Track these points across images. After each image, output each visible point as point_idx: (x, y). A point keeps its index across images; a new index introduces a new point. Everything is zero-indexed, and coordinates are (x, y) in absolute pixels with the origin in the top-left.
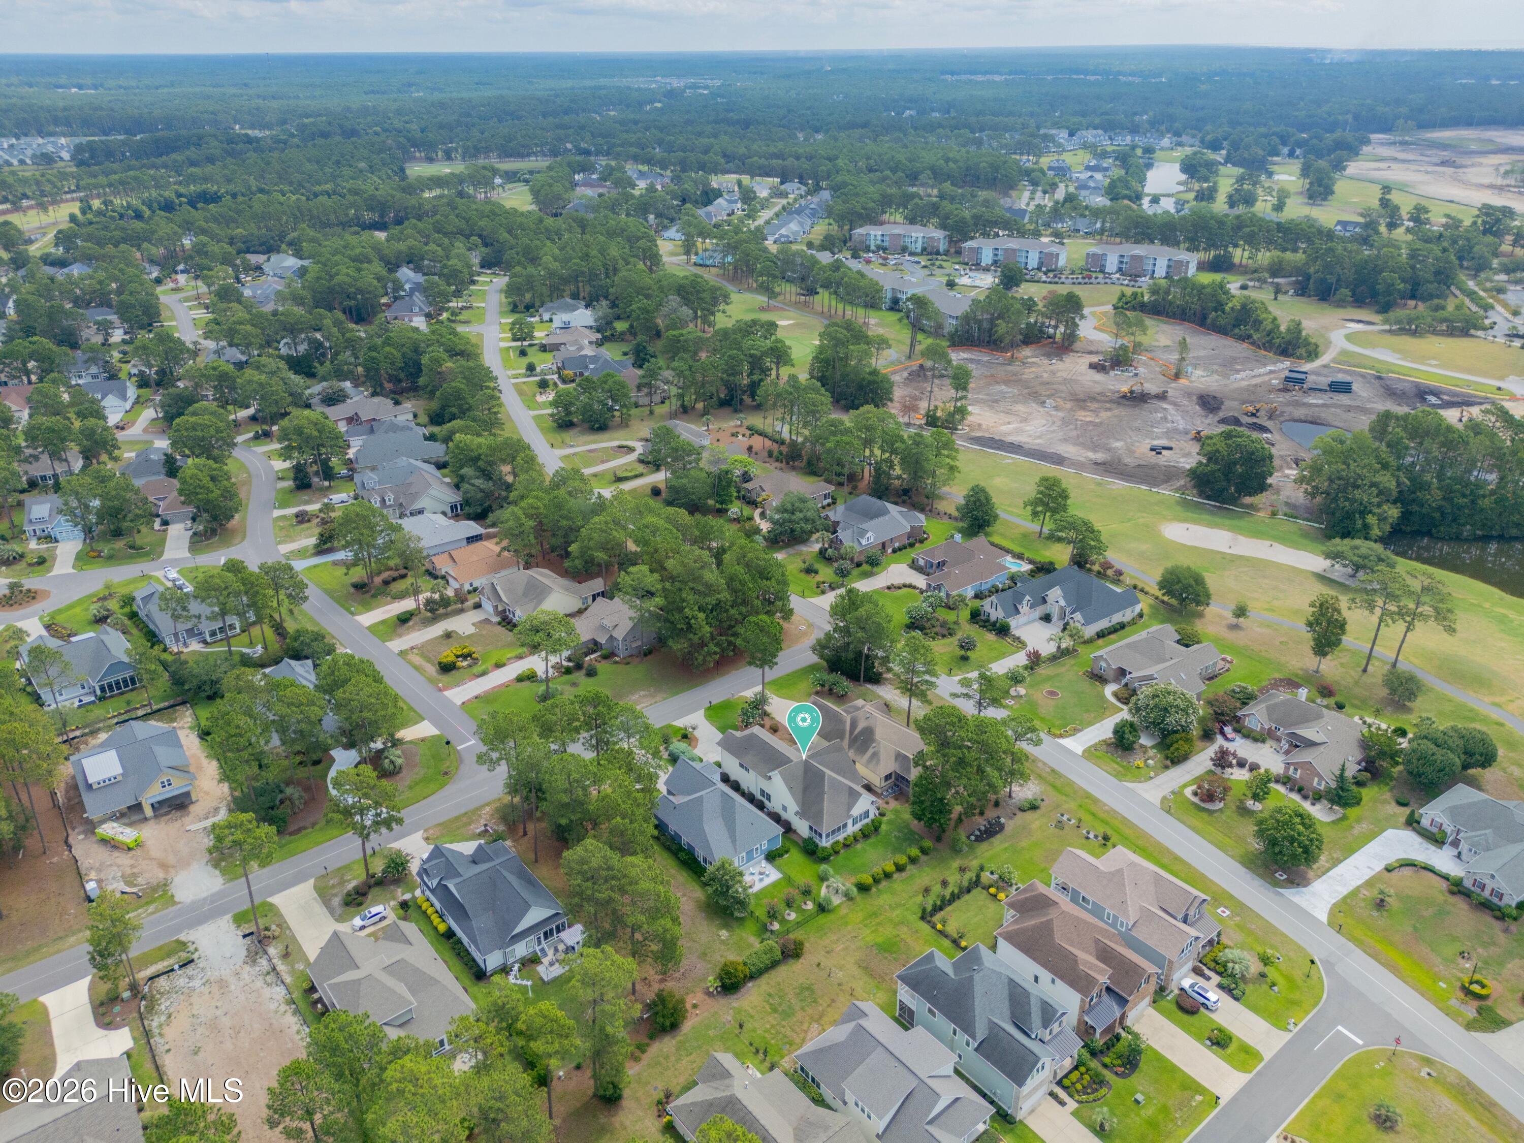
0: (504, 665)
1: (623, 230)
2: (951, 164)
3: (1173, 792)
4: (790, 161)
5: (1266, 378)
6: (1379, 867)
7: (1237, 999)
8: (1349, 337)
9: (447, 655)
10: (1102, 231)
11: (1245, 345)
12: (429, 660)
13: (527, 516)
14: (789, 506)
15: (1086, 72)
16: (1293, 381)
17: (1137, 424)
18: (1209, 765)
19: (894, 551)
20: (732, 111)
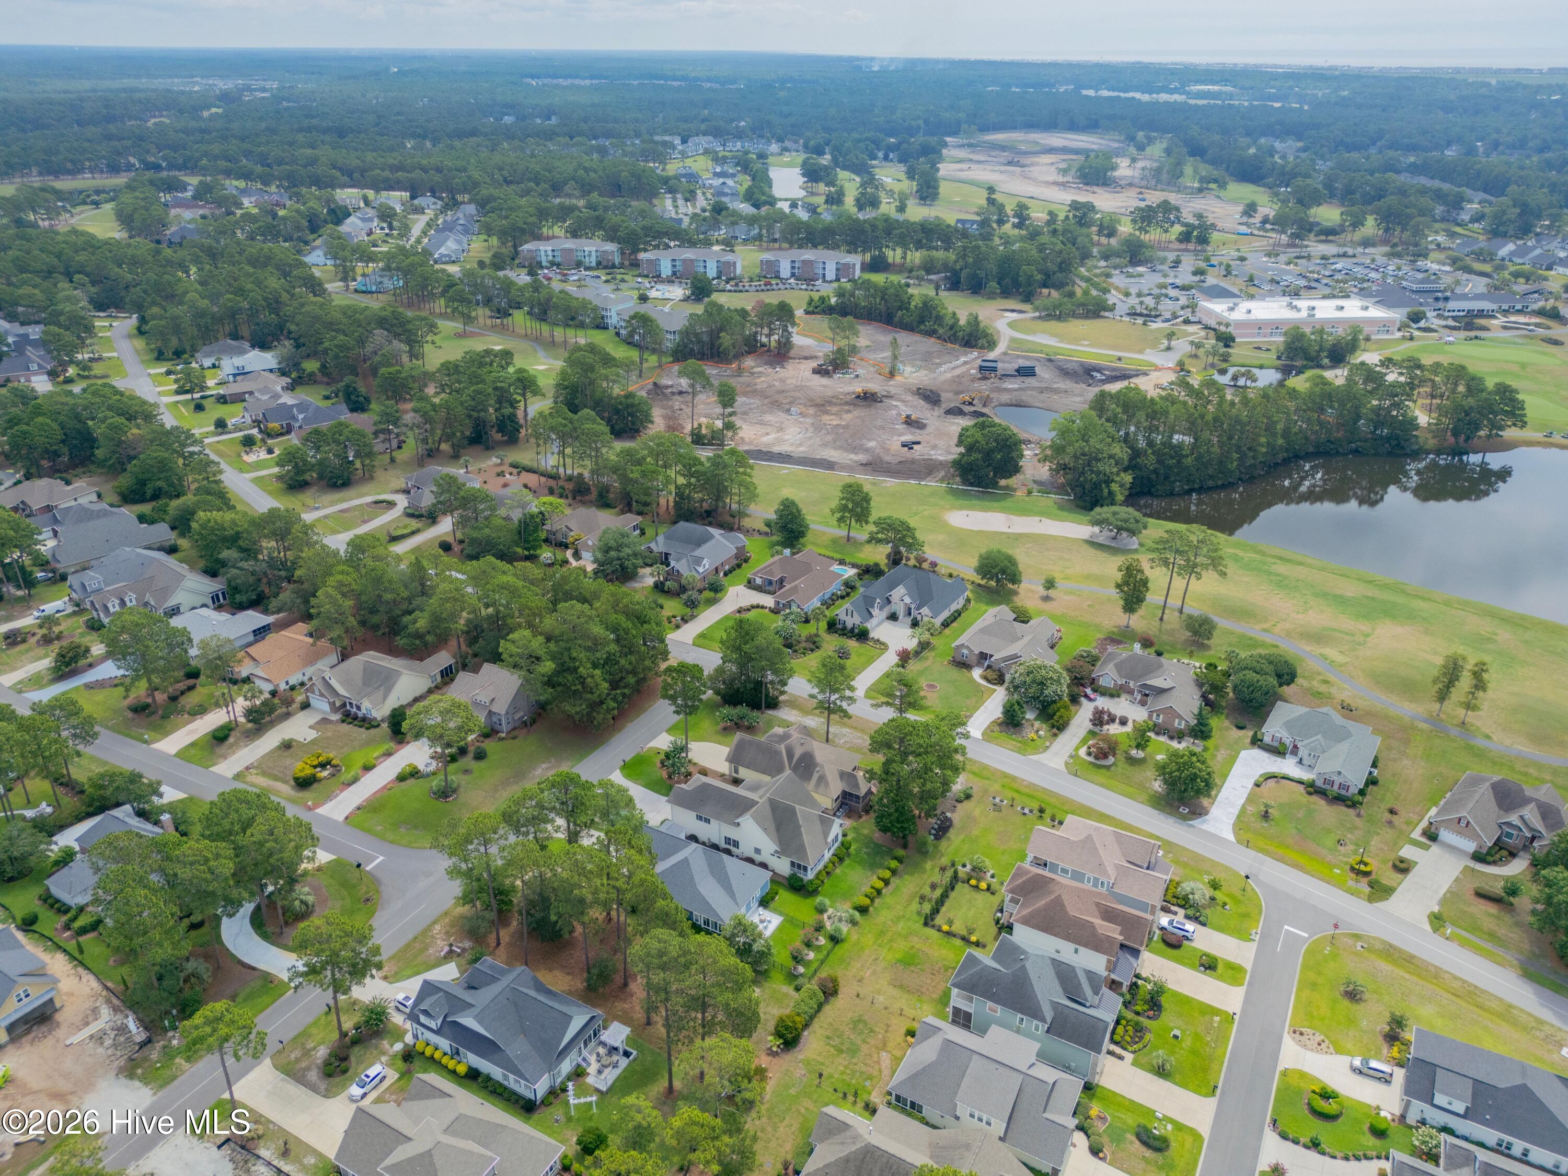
0: (374, 767)
1: (269, 258)
2: (592, 174)
3: (1071, 756)
4: (417, 174)
5: (964, 369)
6: (1250, 785)
7: (1204, 925)
8: (1011, 325)
9: (302, 768)
10: (759, 237)
11: (933, 340)
12: (276, 778)
13: (344, 595)
14: (612, 543)
15: (665, 77)
16: (987, 370)
17: (879, 423)
18: (1089, 726)
19: (726, 574)
20: (313, 117)
